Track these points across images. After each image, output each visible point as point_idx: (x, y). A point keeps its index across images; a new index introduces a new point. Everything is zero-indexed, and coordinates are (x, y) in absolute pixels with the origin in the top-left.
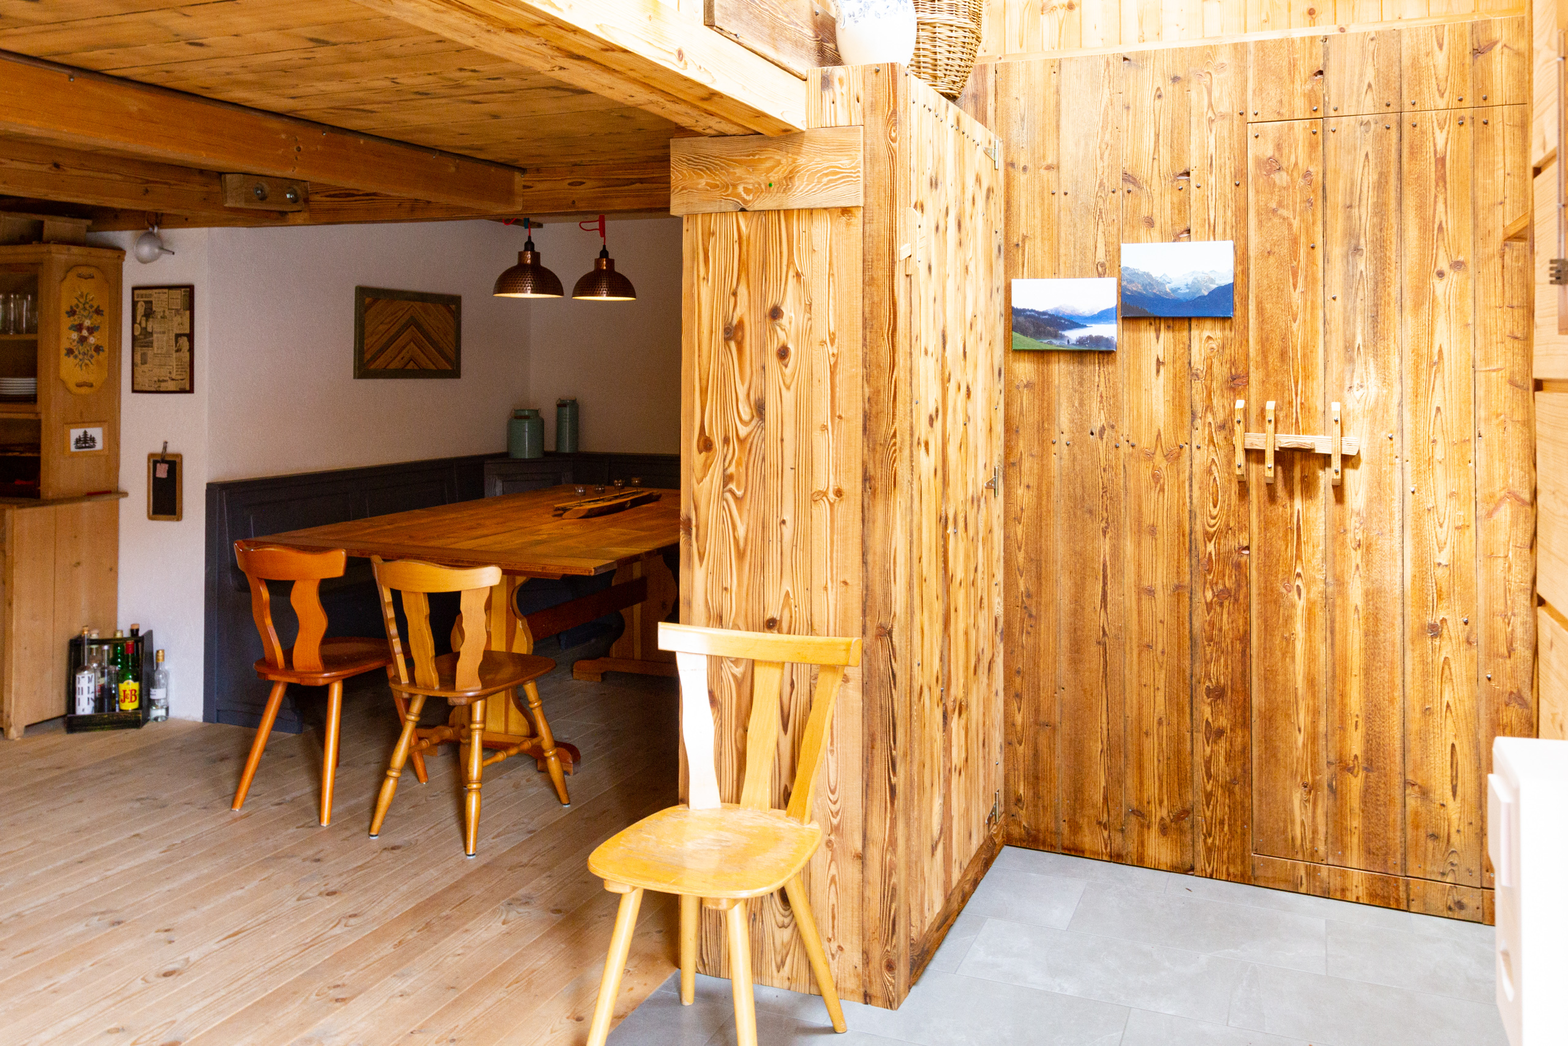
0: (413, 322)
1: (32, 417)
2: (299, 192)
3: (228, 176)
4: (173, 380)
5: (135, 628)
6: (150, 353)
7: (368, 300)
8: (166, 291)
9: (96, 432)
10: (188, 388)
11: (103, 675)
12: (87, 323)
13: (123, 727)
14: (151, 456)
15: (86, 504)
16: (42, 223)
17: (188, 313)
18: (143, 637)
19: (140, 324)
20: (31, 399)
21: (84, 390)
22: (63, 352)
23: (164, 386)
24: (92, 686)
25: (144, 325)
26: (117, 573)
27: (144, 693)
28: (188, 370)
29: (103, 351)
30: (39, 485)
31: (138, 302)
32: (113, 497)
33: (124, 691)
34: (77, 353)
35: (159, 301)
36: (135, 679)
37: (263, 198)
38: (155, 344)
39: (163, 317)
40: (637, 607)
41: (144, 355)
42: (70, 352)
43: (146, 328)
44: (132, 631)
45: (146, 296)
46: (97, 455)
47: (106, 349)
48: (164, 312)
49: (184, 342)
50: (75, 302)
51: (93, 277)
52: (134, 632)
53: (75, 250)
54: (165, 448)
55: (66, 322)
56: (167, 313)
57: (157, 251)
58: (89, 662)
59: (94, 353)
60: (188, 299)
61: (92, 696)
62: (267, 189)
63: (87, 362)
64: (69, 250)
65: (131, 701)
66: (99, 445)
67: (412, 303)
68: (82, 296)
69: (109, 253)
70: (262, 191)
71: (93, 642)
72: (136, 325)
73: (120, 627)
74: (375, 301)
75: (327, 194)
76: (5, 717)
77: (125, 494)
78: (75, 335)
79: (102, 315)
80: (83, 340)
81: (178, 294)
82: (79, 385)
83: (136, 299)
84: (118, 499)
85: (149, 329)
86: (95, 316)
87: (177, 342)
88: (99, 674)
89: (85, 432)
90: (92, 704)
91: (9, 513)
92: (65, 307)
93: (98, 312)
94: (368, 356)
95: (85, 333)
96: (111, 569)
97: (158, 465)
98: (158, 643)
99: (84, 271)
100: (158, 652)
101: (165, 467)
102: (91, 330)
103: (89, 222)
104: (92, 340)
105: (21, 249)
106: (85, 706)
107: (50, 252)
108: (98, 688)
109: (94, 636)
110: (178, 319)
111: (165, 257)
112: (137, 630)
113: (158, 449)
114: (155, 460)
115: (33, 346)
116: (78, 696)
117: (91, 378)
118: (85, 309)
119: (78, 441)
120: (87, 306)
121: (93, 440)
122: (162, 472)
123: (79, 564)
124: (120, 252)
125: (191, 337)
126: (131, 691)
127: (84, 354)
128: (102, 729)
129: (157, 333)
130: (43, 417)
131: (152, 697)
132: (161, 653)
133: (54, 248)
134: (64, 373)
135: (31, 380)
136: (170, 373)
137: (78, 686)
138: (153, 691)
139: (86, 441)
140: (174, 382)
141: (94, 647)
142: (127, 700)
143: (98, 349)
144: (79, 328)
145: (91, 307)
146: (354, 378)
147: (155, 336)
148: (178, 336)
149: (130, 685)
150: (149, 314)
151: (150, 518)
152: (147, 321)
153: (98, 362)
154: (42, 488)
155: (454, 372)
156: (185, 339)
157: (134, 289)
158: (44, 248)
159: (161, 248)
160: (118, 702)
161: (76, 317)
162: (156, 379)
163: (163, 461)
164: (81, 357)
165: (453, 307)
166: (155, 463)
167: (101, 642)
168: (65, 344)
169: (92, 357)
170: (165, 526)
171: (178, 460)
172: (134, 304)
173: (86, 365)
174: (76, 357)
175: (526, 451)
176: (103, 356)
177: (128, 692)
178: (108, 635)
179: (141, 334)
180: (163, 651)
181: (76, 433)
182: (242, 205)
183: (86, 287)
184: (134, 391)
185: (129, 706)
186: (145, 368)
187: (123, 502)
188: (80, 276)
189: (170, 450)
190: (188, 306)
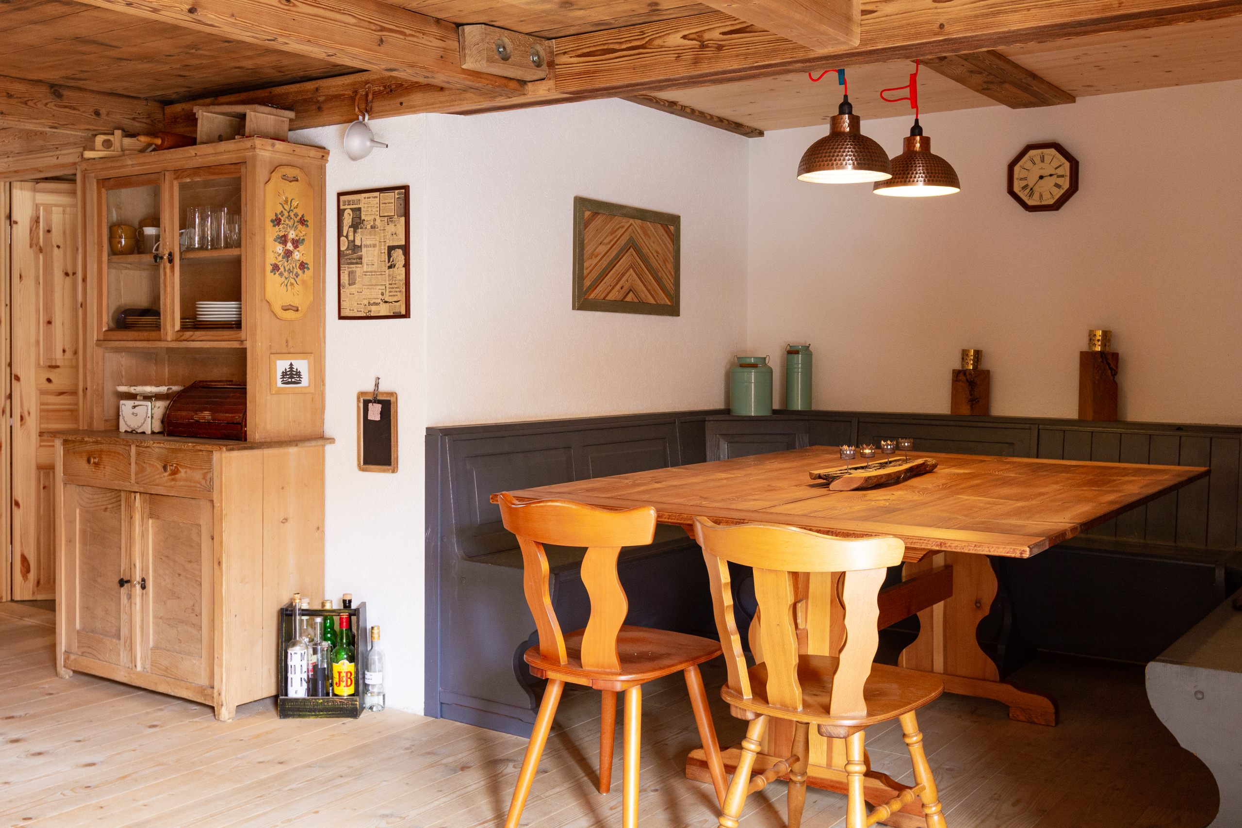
0: (632, 245)
1: (236, 345)
2: (542, 53)
3: (467, 28)
4: (386, 302)
5: (347, 598)
6: (358, 270)
7: (587, 214)
8: (377, 194)
9: (301, 365)
10: (403, 312)
11: (315, 652)
12: (292, 235)
13: (338, 716)
14: (361, 394)
15: (292, 450)
16: (243, 117)
17: (403, 219)
18: (355, 610)
19: (347, 237)
20: (237, 325)
21: (290, 315)
22: (269, 268)
23: (375, 311)
24: (304, 663)
25: (351, 238)
26: (323, 532)
27: (360, 676)
28: (404, 290)
29: (308, 269)
30: (246, 426)
31: (345, 209)
32: (320, 442)
33: (339, 673)
34: (282, 269)
35: (369, 206)
36: (352, 659)
37: (505, 58)
38: (365, 260)
39: (373, 227)
40: (938, 608)
41: (351, 273)
42: (275, 268)
43: (354, 241)
44: (344, 601)
45: (354, 203)
46: (303, 393)
47: (311, 266)
48: (375, 220)
49: (398, 255)
50: (280, 208)
51: (297, 180)
52: (347, 604)
53: (279, 145)
54: (377, 385)
55: (272, 232)
56: (378, 222)
57: (368, 143)
58: (301, 636)
59: (300, 272)
60: (402, 202)
61: (305, 676)
62: (509, 46)
63: (293, 281)
64: (273, 145)
65: (347, 686)
66: (305, 382)
67: (632, 221)
68: (286, 201)
69: (313, 153)
70: (504, 48)
71: (304, 612)
72: (342, 238)
73: (327, 597)
74: (596, 214)
75: (579, 52)
76: (216, 695)
77: (332, 440)
78: (280, 248)
79: (307, 226)
80: (288, 254)
81: (391, 196)
82: (285, 309)
83: (342, 207)
84: (324, 446)
85: (358, 243)
86: (300, 226)
87: (389, 256)
88: (311, 651)
89: (291, 364)
90: (305, 685)
91: (216, 456)
92: (270, 215)
93: (303, 222)
94: (587, 283)
95: (290, 246)
96: (318, 528)
97: (370, 405)
98: (371, 619)
99: (290, 172)
100: (372, 628)
101: (378, 407)
102: (296, 243)
103: (291, 114)
104: (297, 255)
105: (224, 146)
106: (297, 689)
107: (253, 148)
108: (311, 667)
109: (305, 606)
110: (391, 228)
111: (377, 151)
112: (350, 601)
113: (370, 387)
114: (366, 401)
115: (237, 263)
116: (290, 675)
117: (296, 301)
118: (289, 217)
119: (284, 374)
120: (292, 214)
121: (298, 374)
122: (375, 413)
123: (286, 520)
124: (323, 151)
125: (406, 249)
126: (347, 673)
127: (290, 271)
128: (317, 716)
129: (366, 246)
130: (248, 345)
131: (367, 682)
132: (376, 631)
133: (258, 142)
134: (269, 295)
135: (233, 304)
136: (382, 294)
137: (289, 663)
138: (368, 675)
139: (292, 376)
140: (387, 304)
141: (305, 618)
142: (343, 684)
143: (303, 266)
144: (283, 240)
145: (296, 215)
146: (573, 309)
147: (364, 250)
148: (391, 249)
149: (344, 666)
150: (357, 225)
151: (361, 469)
152: (355, 232)
153: (304, 282)
154: (249, 429)
155: (673, 310)
156: (400, 252)
157: (340, 195)
158: (248, 143)
159: (372, 141)
160: (332, 685)
161: (281, 226)
162: (366, 302)
163: (376, 401)
164: (286, 274)
165: (672, 228)
166: (366, 403)
167: (312, 613)
168: (271, 259)
169: (297, 275)
170: (377, 477)
171: (392, 399)
172: (340, 213)
173: (292, 284)
174: (281, 275)
175: (751, 407)
176: (309, 273)
177: (343, 674)
178: (317, 606)
179: (348, 249)
180: (379, 628)
181: (282, 365)
182: (482, 66)
183: (291, 191)
184: (341, 318)
185: (344, 690)
186: (353, 289)
187: (329, 448)
188: (284, 177)
189: (383, 388)
190: (403, 211)
